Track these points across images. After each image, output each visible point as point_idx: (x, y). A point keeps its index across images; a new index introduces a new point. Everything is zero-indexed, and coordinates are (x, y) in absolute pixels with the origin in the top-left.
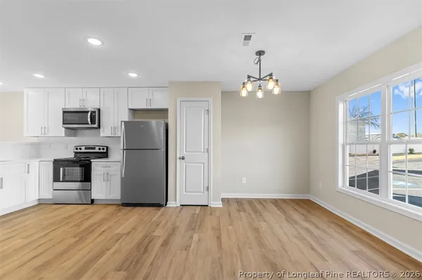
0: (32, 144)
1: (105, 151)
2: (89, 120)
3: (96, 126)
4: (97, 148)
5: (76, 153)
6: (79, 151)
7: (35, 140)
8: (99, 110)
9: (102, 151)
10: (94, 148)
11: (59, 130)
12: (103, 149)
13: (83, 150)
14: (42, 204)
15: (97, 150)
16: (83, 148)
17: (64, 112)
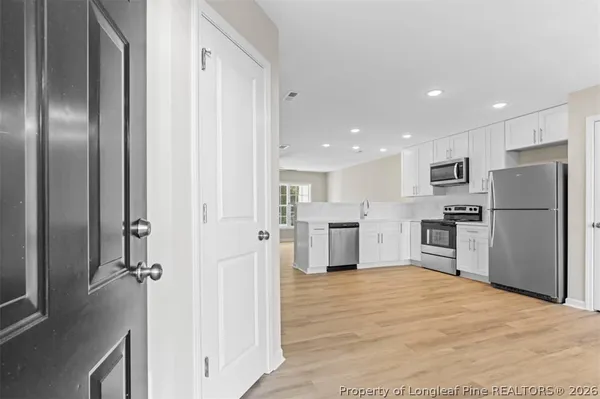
0: (409, 205)
1: (477, 212)
2: (455, 174)
3: (464, 180)
4: (468, 208)
5: (446, 214)
6: (448, 211)
7: (411, 200)
8: (467, 160)
9: (473, 212)
10: (464, 209)
11: (428, 189)
12: (475, 209)
13: (453, 211)
14: (413, 265)
15: (468, 211)
16: (453, 208)
17: (432, 168)
